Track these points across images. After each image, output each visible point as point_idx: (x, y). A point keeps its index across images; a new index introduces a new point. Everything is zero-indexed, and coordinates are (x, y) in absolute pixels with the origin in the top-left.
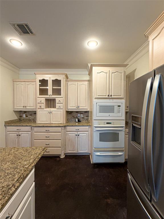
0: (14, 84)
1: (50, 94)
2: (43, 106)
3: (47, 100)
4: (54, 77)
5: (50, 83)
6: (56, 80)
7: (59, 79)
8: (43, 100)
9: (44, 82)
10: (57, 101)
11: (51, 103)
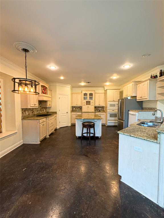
0: (72, 95)
1: (88, 99)
2: (85, 104)
3: (87, 102)
4: (90, 92)
5: (88, 95)
6: (91, 93)
7: (92, 93)
8: (85, 102)
9: (85, 94)
10: (91, 102)
11: (88, 103)
